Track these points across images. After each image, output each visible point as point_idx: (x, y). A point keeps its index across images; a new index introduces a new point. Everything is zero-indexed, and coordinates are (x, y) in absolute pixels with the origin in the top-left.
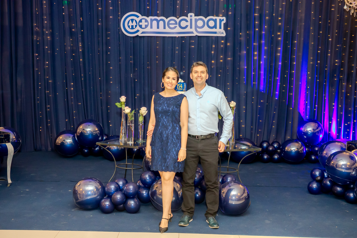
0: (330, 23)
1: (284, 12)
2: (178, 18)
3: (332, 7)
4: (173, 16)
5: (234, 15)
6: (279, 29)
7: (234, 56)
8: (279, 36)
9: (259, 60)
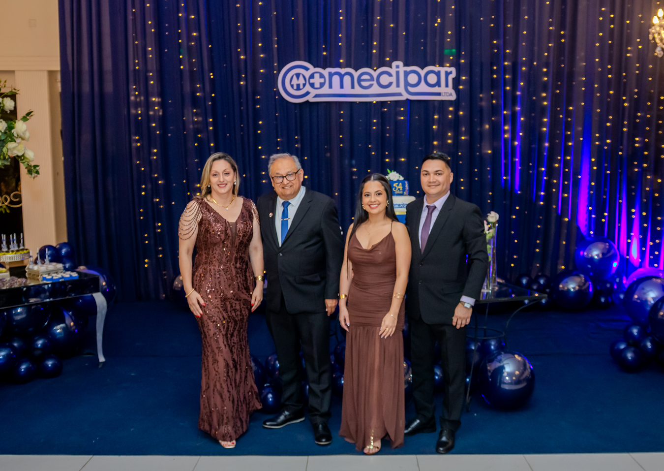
0: (625, 77)
1: (551, 60)
2: (375, 70)
3: (628, 52)
4: (367, 67)
5: (471, 64)
6: (545, 86)
7: (471, 132)
8: (544, 99)
9: (513, 139)
